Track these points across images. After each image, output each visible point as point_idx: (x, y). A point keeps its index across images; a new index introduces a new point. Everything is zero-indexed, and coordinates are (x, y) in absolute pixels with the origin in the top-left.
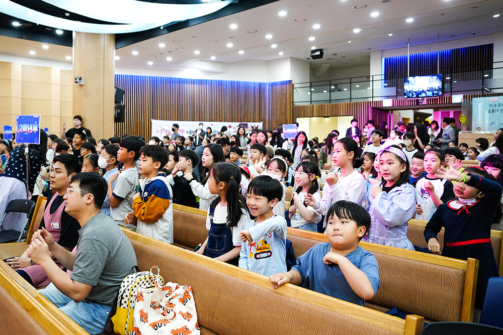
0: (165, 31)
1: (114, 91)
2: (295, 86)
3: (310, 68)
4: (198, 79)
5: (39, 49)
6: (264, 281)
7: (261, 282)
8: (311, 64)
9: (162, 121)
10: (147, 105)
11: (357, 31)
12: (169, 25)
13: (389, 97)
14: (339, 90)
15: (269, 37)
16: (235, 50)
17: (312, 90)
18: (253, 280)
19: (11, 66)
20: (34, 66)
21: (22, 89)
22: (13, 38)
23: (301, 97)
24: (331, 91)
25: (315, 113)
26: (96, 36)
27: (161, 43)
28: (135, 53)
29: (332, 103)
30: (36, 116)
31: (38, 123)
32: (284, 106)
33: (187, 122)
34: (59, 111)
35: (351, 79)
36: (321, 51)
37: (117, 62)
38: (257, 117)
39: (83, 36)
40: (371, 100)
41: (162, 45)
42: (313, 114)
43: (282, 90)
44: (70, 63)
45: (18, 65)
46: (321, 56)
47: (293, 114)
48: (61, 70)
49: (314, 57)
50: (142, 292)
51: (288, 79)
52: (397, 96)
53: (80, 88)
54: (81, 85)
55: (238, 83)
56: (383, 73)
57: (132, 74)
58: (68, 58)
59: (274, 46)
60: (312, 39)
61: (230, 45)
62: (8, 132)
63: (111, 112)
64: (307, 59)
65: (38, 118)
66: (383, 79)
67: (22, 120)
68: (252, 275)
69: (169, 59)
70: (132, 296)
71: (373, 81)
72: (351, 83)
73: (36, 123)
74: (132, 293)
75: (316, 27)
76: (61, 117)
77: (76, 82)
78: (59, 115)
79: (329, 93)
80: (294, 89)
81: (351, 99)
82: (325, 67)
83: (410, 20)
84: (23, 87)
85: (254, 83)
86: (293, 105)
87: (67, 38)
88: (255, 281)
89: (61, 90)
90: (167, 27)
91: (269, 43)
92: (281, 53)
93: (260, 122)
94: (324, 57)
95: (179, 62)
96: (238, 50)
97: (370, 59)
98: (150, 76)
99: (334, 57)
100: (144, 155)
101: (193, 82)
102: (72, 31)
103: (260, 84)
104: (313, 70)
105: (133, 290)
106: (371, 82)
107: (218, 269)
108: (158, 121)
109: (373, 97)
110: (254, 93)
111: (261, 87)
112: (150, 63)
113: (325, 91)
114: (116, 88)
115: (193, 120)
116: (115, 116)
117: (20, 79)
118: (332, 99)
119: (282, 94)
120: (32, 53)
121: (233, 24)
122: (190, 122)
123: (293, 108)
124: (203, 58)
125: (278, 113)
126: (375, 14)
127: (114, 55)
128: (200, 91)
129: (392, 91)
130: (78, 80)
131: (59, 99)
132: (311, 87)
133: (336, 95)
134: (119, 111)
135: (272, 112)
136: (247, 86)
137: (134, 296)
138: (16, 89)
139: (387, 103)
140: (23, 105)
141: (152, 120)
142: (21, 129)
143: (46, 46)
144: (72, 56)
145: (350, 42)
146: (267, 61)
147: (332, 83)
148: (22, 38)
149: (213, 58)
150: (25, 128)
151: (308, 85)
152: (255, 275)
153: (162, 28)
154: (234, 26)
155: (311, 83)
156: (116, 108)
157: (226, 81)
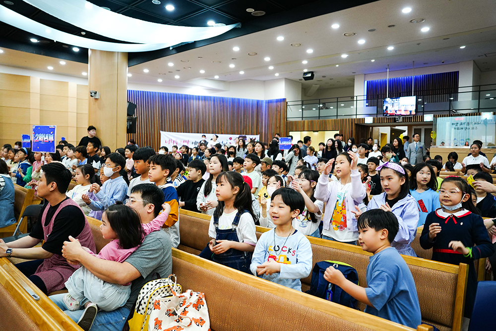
0: (174, 51)
1: (126, 105)
2: (289, 104)
3: (302, 88)
4: (202, 95)
5: (57, 65)
6: (275, 288)
7: (271, 289)
8: (302, 85)
9: (170, 133)
10: (157, 118)
11: (344, 56)
12: (177, 46)
13: (370, 115)
14: (327, 108)
15: (267, 59)
16: (236, 71)
17: (304, 107)
18: (263, 287)
19: (30, 80)
20: (52, 81)
21: (40, 102)
22: (31, 54)
23: (294, 113)
24: (320, 109)
25: (306, 128)
26: (110, 54)
27: (170, 63)
28: (146, 71)
29: (321, 119)
30: (52, 126)
31: (54, 133)
32: (278, 122)
33: (192, 134)
34: (76, 122)
35: (337, 98)
36: (312, 73)
37: (129, 78)
38: (255, 131)
39: (98, 54)
40: (354, 117)
41: (171, 64)
42: (304, 129)
43: (277, 106)
44: (86, 78)
45: (36, 80)
46: (312, 78)
47: (287, 129)
48: (77, 85)
49: (306, 79)
50: (159, 301)
51: (283, 97)
52: (377, 114)
53: (95, 102)
54: (96, 99)
55: (238, 100)
56: (366, 94)
57: (143, 90)
58: (84, 74)
59: (271, 68)
60: (305, 62)
61: (232, 66)
62: (26, 141)
63: (123, 124)
64: (300, 80)
65: (54, 128)
66: (366, 99)
67: (38, 130)
68: (263, 282)
69: (177, 77)
70: (150, 303)
71: (357, 100)
72: (337, 102)
73: (51, 133)
74: (150, 301)
75: (310, 51)
76: (77, 128)
77: (91, 96)
78: (76, 126)
79: (318, 111)
80: (288, 106)
81: (337, 116)
82: (315, 87)
83: (391, 48)
84: (41, 99)
85: (253, 100)
86: (287, 120)
87: (83, 56)
88: (266, 288)
89: (77, 103)
90: (176, 48)
91: (267, 65)
92: (277, 75)
93: (257, 134)
94: (314, 78)
95: (186, 81)
96: (240, 71)
97: (354, 82)
98: (160, 92)
99: (324, 78)
100: (153, 164)
101: (198, 98)
102: (88, 49)
103: (258, 102)
104: (305, 90)
105: (151, 298)
106: (355, 102)
107: (229, 276)
108: (167, 132)
109: (356, 115)
110: (252, 109)
111: (258, 104)
112: (160, 80)
113: (314, 109)
114: (128, 102)
115: (198, 133)
116: (127, 127)
117: (39, 92)
118: (320, 116)
119: (277, 110)
120: (50, 68)
121: (236, 47)
122: (195, 134)
123: (287, 123)
124: (208, 77)
125: (273, 127)
126: (362, 42)
127: (127, 73)
128: (205, 106)
129: (373, 110)
130: (93, 94)
131: (76, 111)
132: (302, 105)
133: (324, 113)
134: (131, 123)
135: (268, 126)
136: (246, 103)
137: (152, 303)
138: (35, 101)
139: (369, 120)
140: (41, 116)
141: (161, 132)
142: (37, 138)
143: (63, 62)
144: (87, 72)
145: (337, 66)
146: (264, 81)
147: (321, 101)
148: (41, 54)
149: (217, 77)
150: (41, 138)
151: (300, 103)
152: (265, 283)
153: (171, 48)
154: (236, 49)
155: (302, 101)
156: (128, 120)
157: (227, 98)
